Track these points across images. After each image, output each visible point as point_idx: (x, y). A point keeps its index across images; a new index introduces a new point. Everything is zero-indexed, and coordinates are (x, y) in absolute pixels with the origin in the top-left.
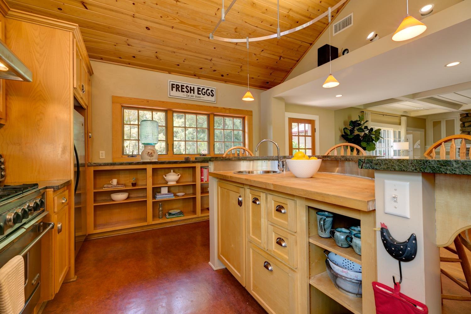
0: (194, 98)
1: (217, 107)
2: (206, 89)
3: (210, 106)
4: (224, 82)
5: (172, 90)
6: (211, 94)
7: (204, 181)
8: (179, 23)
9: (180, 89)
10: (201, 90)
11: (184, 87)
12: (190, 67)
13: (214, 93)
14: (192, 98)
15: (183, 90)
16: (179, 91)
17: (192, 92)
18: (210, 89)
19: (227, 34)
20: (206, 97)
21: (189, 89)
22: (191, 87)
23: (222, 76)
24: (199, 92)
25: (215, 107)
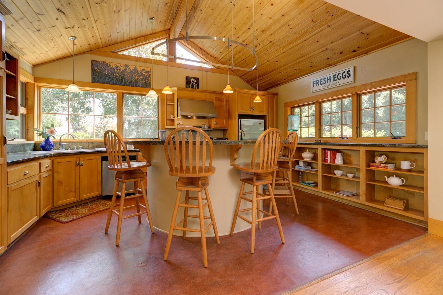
0: (331, 86)
1: (355, 87)
2: (341, 73)
3: (346, 89)
4: (365, 54)
5: (314, 86)
6: (347, 75)
7: (328, 162)
8: (283, 48)
9: (319, 83)
10: (336, 76)
11: (323, 80)
12: (319, 63)
13: (350, 73)
14: (328, 86)
15: (321, 83)
16: (319, 85)
17: (329, 81)
18: (346, 71)
19: (312, 28)
20: (342, 81)
21: (326, 80)
22: (327, 78)
23: (354, 51)
24: (335, 79)
25: (352, 87)
